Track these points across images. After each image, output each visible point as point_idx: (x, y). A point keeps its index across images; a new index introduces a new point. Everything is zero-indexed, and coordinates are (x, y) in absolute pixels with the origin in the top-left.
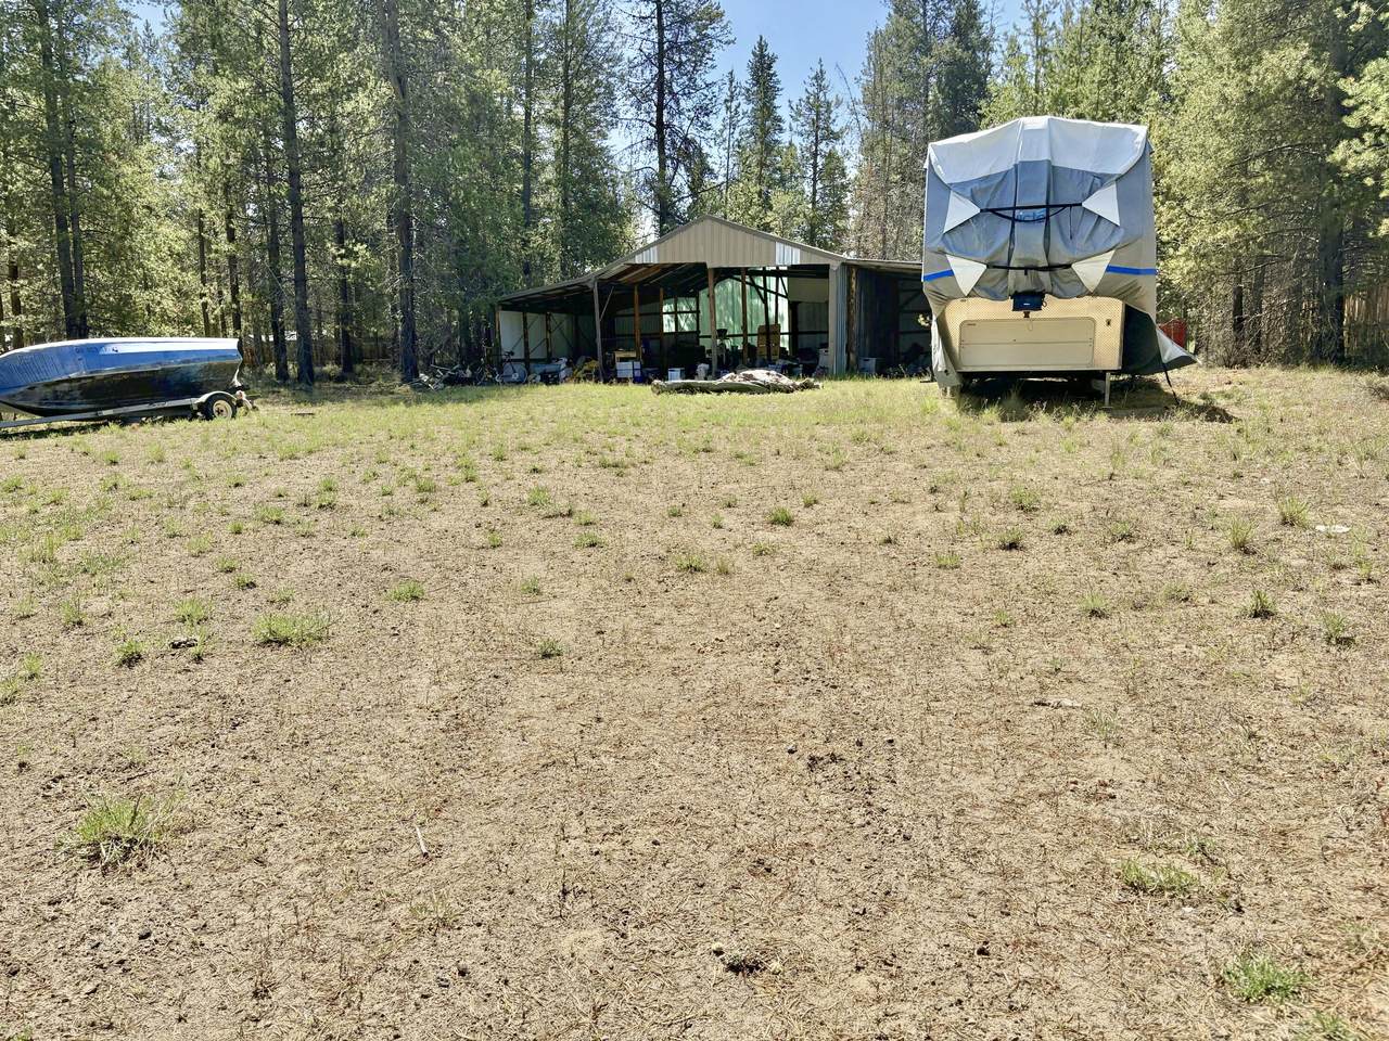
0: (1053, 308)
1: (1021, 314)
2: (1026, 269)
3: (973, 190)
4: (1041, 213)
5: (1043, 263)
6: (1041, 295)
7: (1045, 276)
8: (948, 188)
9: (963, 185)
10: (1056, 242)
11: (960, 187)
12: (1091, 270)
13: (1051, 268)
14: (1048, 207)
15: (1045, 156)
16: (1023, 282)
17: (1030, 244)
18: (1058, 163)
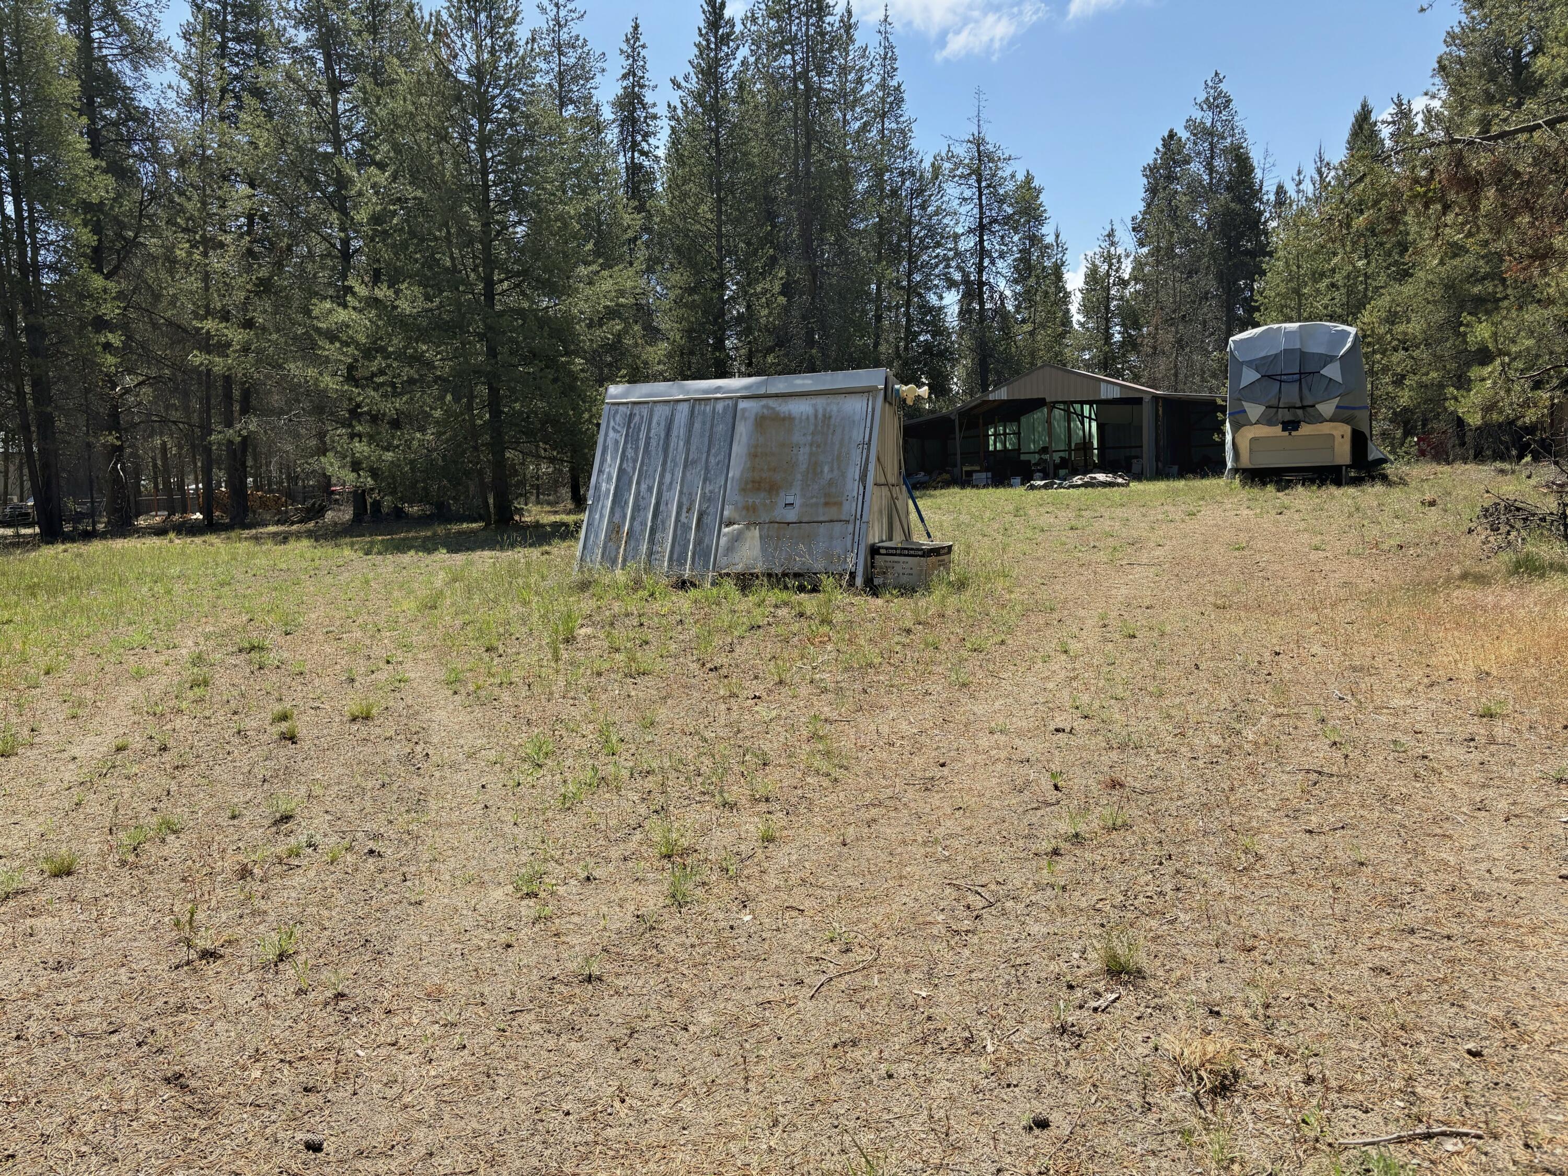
0: (1305, 429)
1: (1287, 433)
2: (1289, 408)
3: (1256, 365)
4: (1297, 377)
5: (1299, 404)
6: (1299, 422)
7: (1300, 412)
8: (1242, 363)
9: (1251, 362)
10: (1305, 391)
11: (1250, 364)
12: (1327, 408)
13: (1303, 407)
14: (1300, 373)
15: (1298, 346)
16: (1288, 416)
17: (1291, 394)
18: (1307, 350)
